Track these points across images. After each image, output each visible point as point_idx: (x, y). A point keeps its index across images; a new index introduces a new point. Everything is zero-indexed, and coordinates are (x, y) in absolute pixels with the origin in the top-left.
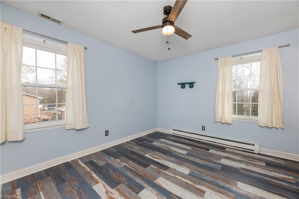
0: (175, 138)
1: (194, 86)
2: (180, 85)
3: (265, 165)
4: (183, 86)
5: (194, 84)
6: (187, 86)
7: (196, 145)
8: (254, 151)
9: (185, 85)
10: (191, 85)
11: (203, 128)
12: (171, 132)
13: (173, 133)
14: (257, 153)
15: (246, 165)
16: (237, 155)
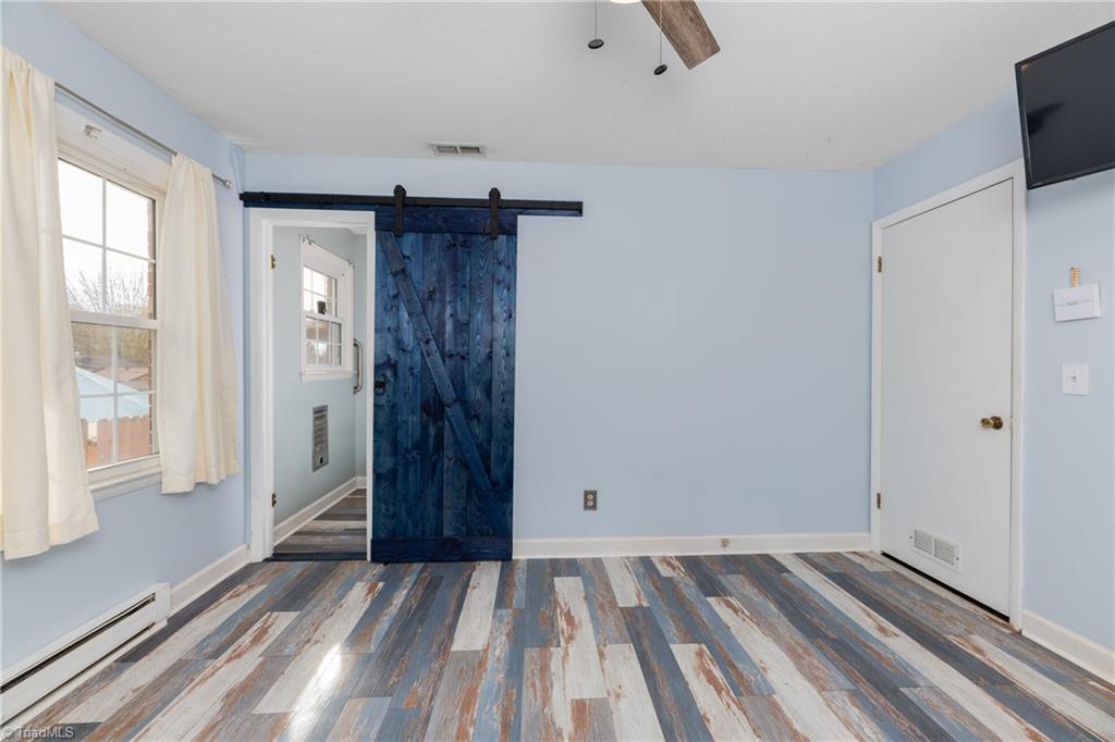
14: (164, 623)
15: (308, 645)
16: (199, 672)
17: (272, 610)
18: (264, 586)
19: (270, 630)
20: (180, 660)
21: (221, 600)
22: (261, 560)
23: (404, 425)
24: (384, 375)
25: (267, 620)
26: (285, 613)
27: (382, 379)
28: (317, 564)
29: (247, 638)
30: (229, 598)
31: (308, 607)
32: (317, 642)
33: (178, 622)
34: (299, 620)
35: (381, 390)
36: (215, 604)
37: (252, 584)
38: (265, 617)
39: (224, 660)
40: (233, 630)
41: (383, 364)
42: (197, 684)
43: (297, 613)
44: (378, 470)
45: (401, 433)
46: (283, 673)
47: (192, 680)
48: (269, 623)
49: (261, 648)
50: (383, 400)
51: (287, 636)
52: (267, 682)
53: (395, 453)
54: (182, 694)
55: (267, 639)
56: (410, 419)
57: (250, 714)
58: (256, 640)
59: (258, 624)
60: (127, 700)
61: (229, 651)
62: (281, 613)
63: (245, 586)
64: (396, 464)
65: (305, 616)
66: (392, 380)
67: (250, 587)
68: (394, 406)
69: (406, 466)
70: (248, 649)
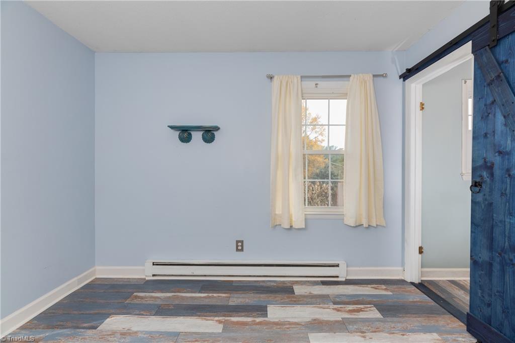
0: (162, 291)
1: (216, 139)
2: (177, 133)
3: (378, 315)
4: (186, 135)
5: (215, 133)
6: (197, 136)
7: (231, 303)
8: (338, 277)
9: (190, 135)
10: (209, 134)
11: (240, 246)
12: (147, 272)
13: (154, 275)
14: (344, 279)
15: (360, 334)
16: (325, 304)
17: (376, 306)
18: (391, 293)
19: (361, 313)
20: (328, 295)
21: (369, 286)
22: (409, 281)
23: (500, 224)
24: (481, 176)
25: (368, 308)
26: (378, 312)
27: (478, 180)
28: (433, 303)
29: (351, 307)
30: (372, 287)
31: (389, 319)
32: (364, 337)
33: (348, 282)
34: (378, 320)
35: (477, 189)
36: (366, 286)
37: (388, 288)
38: (369, 306)
39: (334, 307)
40: (354, 300)
41: (481, 167)
42: (318, 307)
43: (382, 317)
44: (475, 258)
45: (497, 231)
46: (335, 333)
47: (320, 304)
48: (366, 310)
49: (347, 316)
50: (480, 198)
51: (360, 321)
52: (328, 329)
53: (491, 248)
54: (312, 306)
55: (355, 315)
56: (507, 220)
57: (307, 333)
58: (350, 311)
59: (362, 306)
60: (306, 294)
61: (339, 306)
62: (377, 310)
63: (385, 287)
64: (492, 258)
65: (382, 321)
66: (488, 180)
67: (386, 289)
68: (491, 204)
69: (503, 264)
70: (345, 311)
